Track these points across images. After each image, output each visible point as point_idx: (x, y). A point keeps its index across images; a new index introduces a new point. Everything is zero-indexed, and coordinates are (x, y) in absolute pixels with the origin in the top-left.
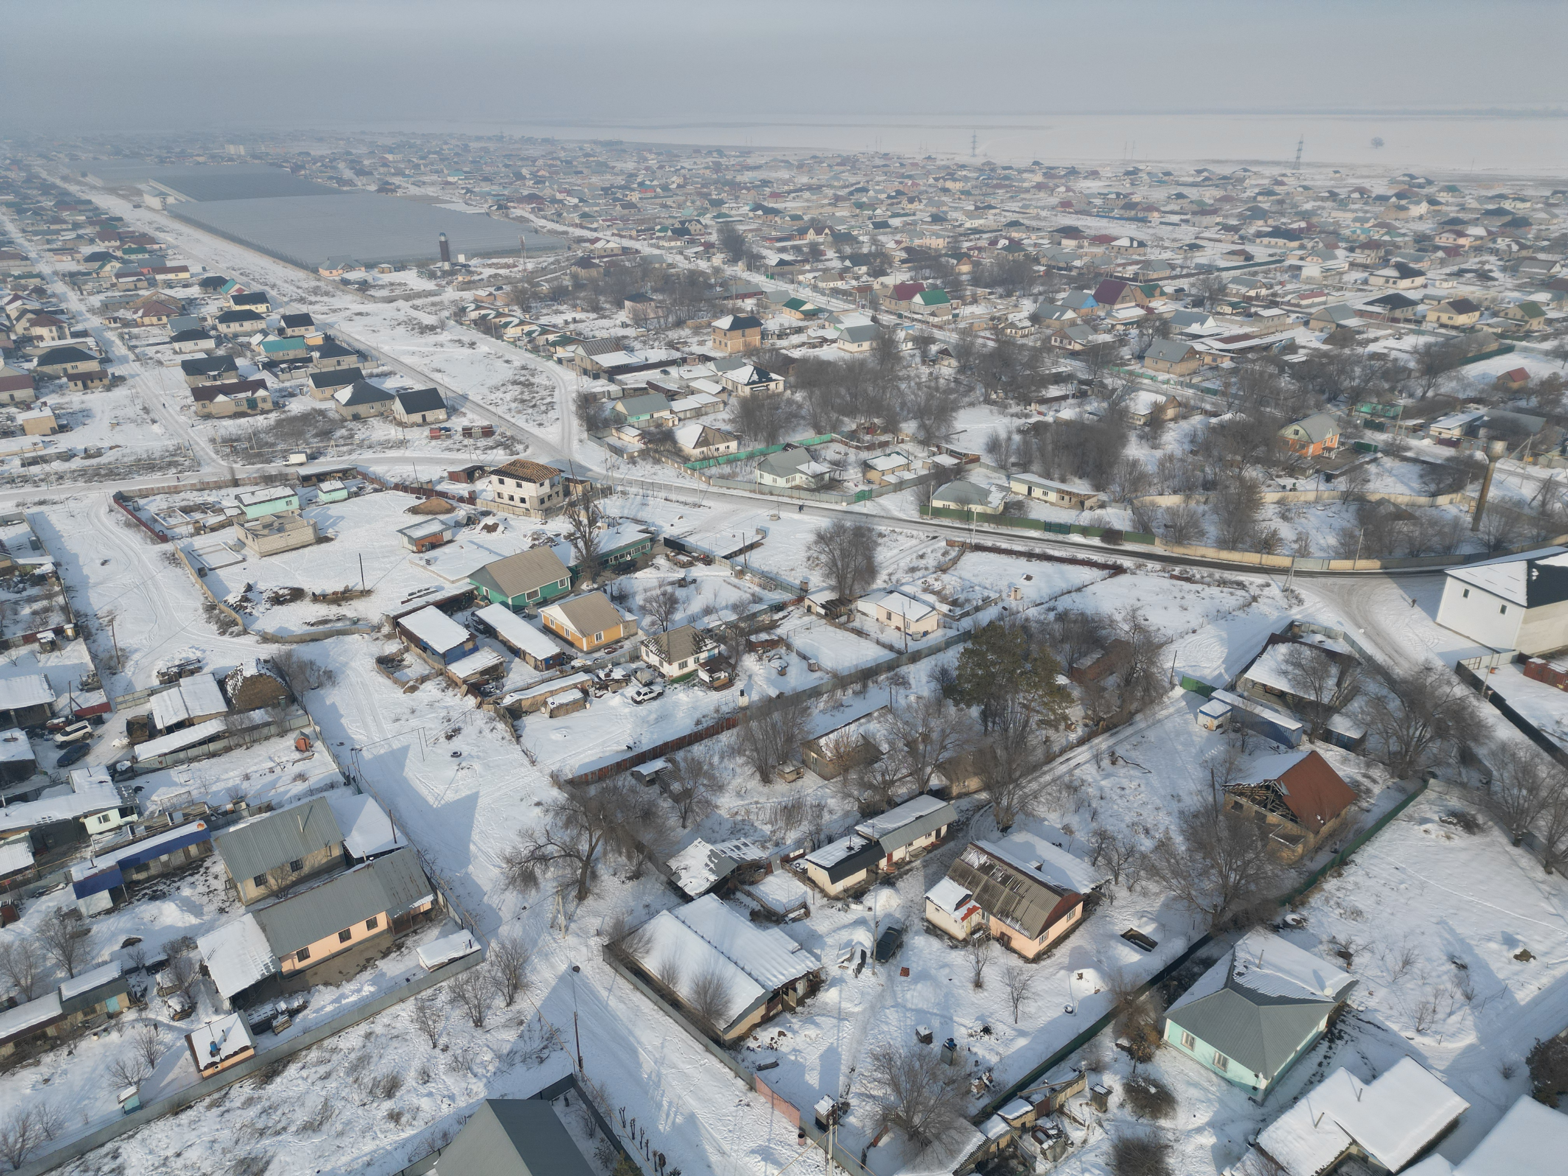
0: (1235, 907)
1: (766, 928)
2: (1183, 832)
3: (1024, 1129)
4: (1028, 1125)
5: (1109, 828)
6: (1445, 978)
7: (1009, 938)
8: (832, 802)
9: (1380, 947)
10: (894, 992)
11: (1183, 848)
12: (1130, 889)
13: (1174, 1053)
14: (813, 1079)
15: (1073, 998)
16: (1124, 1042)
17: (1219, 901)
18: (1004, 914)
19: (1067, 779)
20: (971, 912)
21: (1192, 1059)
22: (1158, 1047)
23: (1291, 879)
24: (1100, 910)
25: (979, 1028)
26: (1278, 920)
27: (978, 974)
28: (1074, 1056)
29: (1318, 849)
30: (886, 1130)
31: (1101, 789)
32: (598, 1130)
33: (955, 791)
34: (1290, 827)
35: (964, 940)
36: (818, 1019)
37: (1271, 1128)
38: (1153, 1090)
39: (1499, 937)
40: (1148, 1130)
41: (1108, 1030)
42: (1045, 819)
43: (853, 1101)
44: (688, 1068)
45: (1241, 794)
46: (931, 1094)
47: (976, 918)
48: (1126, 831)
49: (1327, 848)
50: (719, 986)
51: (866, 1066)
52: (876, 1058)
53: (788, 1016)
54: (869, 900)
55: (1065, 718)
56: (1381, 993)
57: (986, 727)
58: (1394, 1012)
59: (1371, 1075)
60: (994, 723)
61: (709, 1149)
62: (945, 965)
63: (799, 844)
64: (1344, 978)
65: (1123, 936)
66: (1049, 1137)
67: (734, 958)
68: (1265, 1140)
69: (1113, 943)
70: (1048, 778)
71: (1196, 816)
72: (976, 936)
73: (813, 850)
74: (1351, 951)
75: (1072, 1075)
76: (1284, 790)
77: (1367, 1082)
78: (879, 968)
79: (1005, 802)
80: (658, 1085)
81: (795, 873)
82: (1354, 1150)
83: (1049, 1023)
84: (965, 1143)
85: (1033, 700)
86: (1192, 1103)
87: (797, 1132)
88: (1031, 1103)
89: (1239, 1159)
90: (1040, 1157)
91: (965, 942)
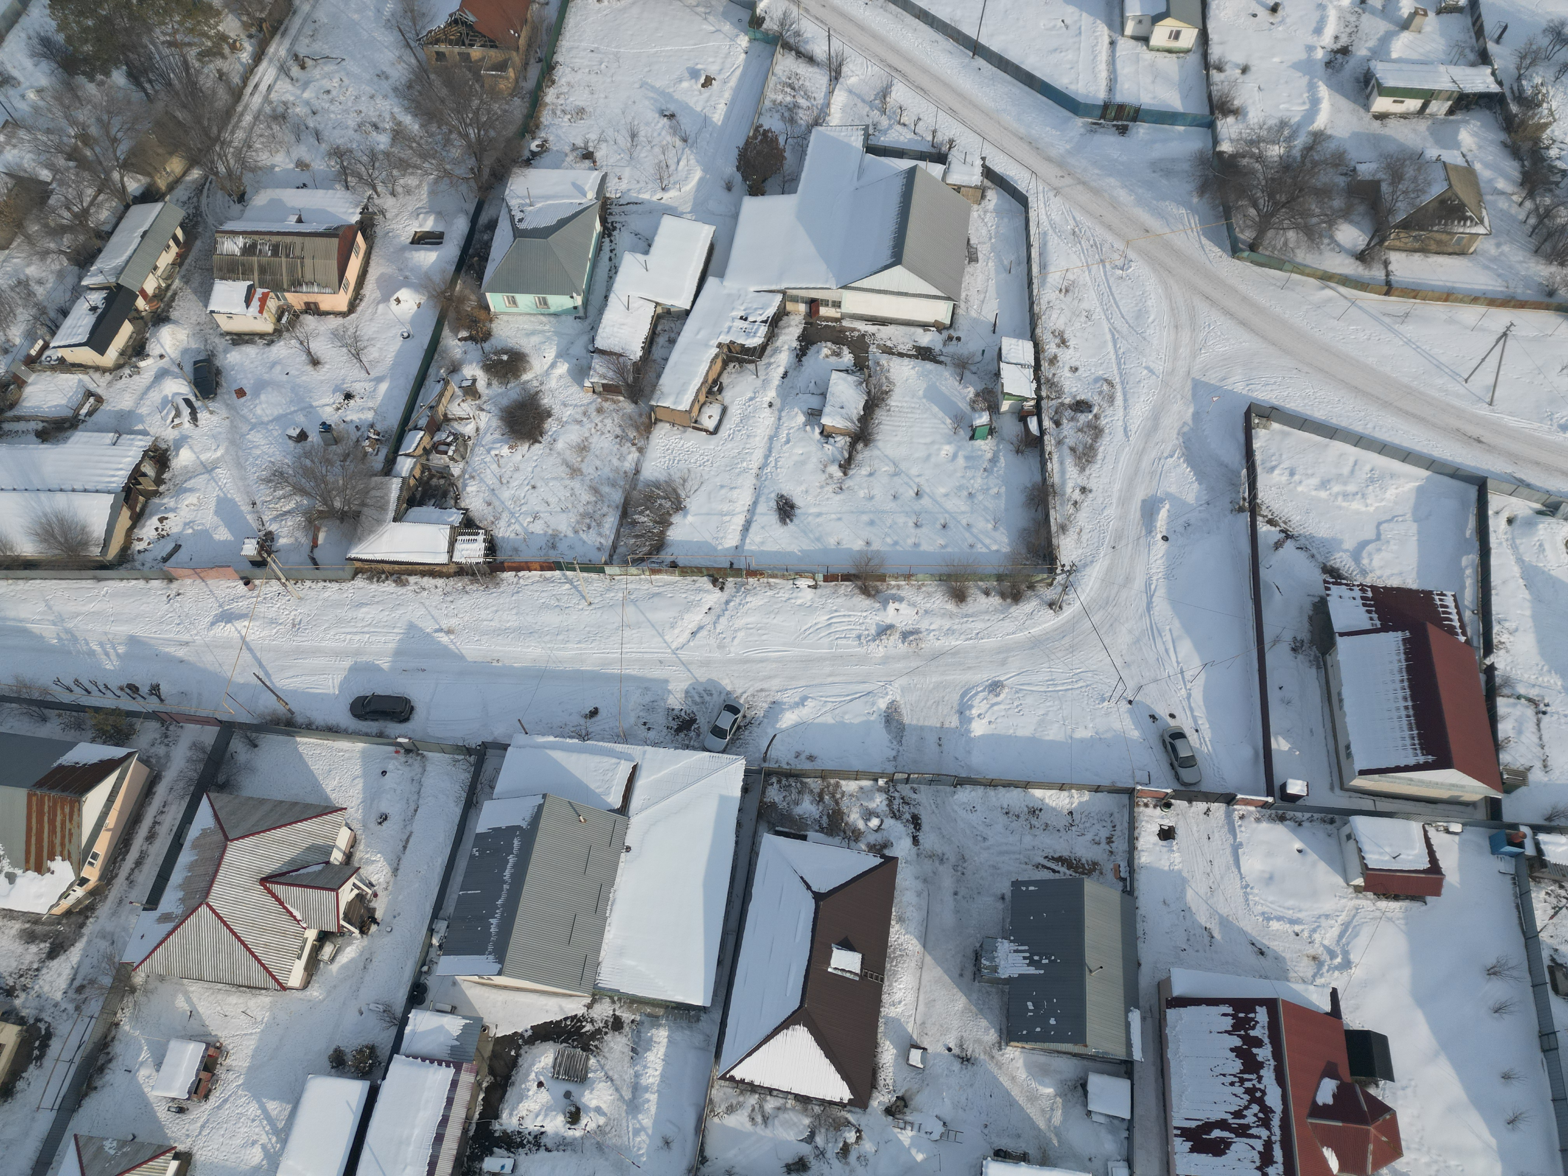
0: (488, 161)
1: (66, 440)
2: (407, 109)
3: (427, 452)
4: (428, 447)
5: (340, 141)
6: (664, 133)
7: (316, 304)
8: (32, 271)
9: (610, 133)
10: (243, 416)
11: (417, 127)
12: (393, 194)
13: (505, 318)
14: (223, 534)
15: (403, 324)
16: (464, 334)
17: (472, 162)
18: (296, 284)
19: (268, 109)
20: (263, 300)
21: (521, 314)
22: (491, 321)
23: (518, 108)
24: (379, 230)
25: (340, 398)
26: (526, 154)
27: (309, 353)
28: (432, 371)
29: (526, 65)
30: (317, 530)
31: (307, 103)
32: (47, 712)
33: (162, 184)
34: (494, 55)
35: (275, 330)
36: (187, 485)
37: (600, 331)
38: (505, 357)
39: (687, 75)
40: (518, 390)
41: (446, 332)
42: (273, 167)
43: (273, 527)
44: (91, 607)
45: (437, 41)
46: (335, 476)
47: (272, 304)
48: (357, 136)
49: (532, 61)
50: (61, 521)
51: (263, 493)
52: (268, 481)
53: (156, 500)
54: (153, 348)
55: (223, 38)
56: (627, 173)
57: (144, 90)
58: (642, 184)
59: (645, 245)
60: (150, 81)
61: (171, 650)
62: (273, 365)
63: (31, 336)
64: (594, 177)
65: (412, 243)
66: (449, 445)
67: (55, 486)
68: (600, 343)
69: (407, 254)
70: (248, 118)
71: (410, 87)
72: (284, 320)
73: (53, 333)
74: (591, 149)
75: (439, 387)
76: (471, 18)
77: (646, 252)
78: (212, 405)
79: (222, 169)
80: (74, 639)
81: (53, 368)
82: (659, 310)
83: (396, 356)
84: (387, 495)
85: (175, 32)
86: (537, 348)
87: (241, 582)
88: (421, 429)
89: (590, 368)
90: (452, 464)
91: (278, 333)
